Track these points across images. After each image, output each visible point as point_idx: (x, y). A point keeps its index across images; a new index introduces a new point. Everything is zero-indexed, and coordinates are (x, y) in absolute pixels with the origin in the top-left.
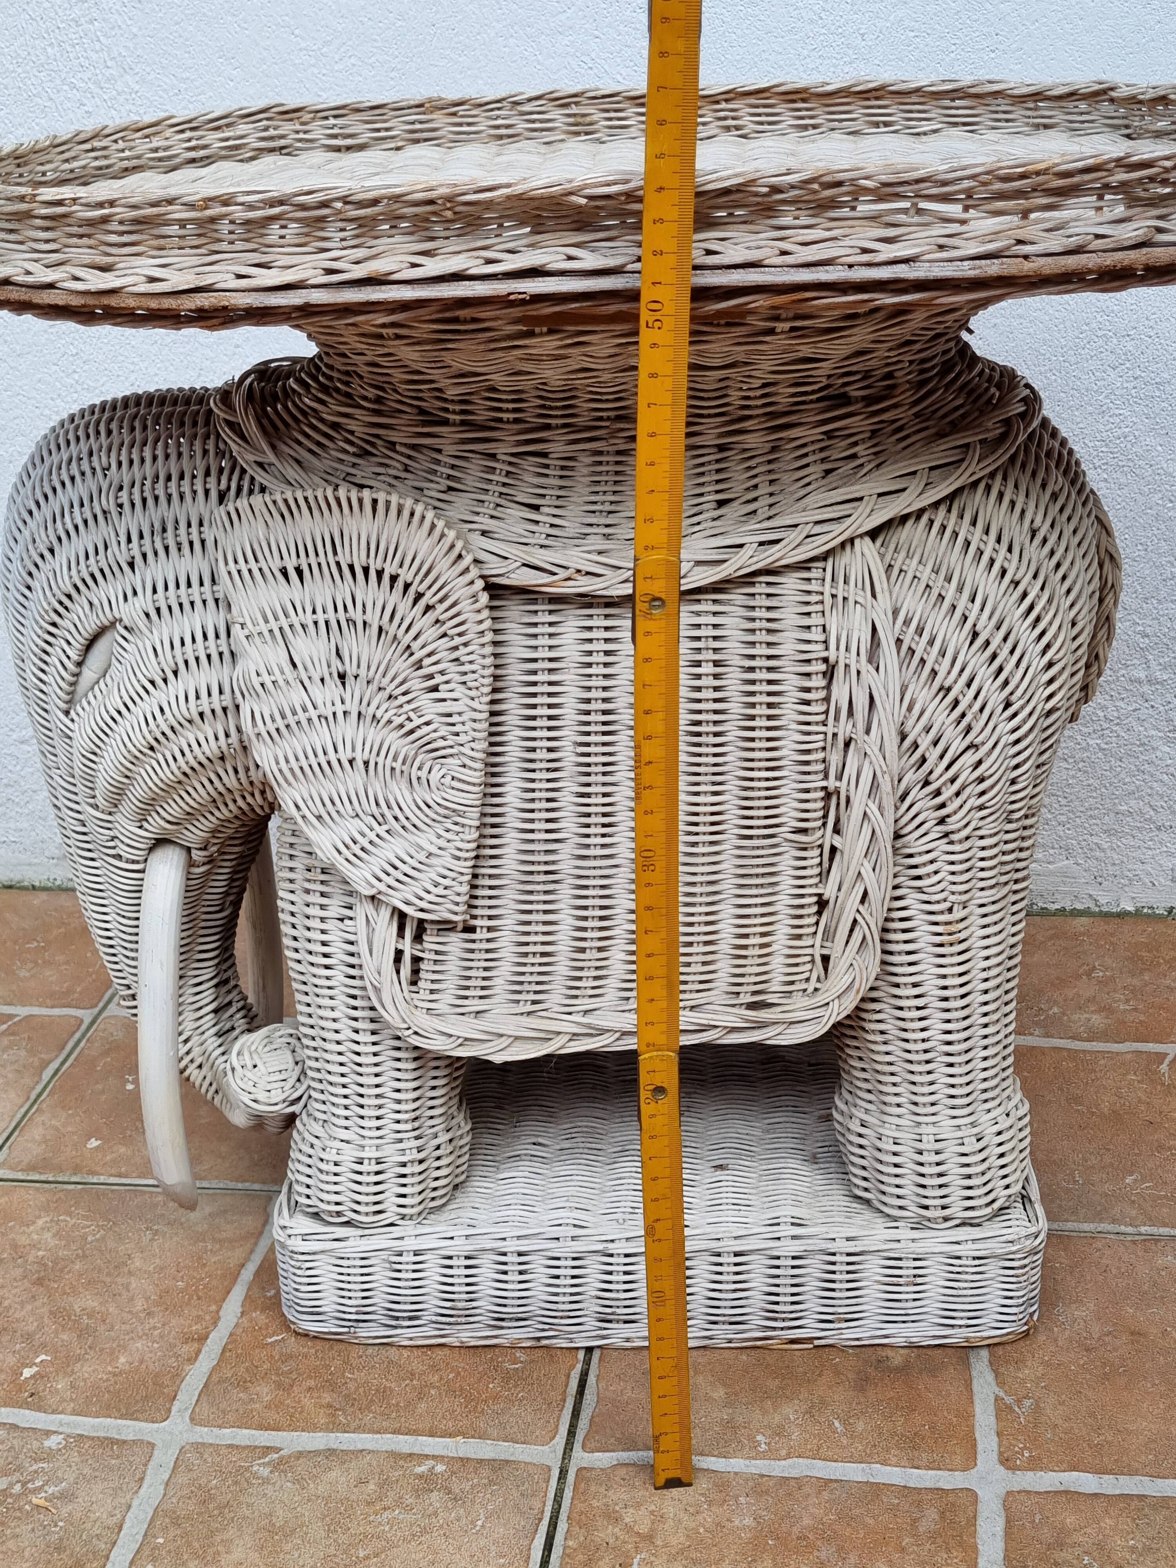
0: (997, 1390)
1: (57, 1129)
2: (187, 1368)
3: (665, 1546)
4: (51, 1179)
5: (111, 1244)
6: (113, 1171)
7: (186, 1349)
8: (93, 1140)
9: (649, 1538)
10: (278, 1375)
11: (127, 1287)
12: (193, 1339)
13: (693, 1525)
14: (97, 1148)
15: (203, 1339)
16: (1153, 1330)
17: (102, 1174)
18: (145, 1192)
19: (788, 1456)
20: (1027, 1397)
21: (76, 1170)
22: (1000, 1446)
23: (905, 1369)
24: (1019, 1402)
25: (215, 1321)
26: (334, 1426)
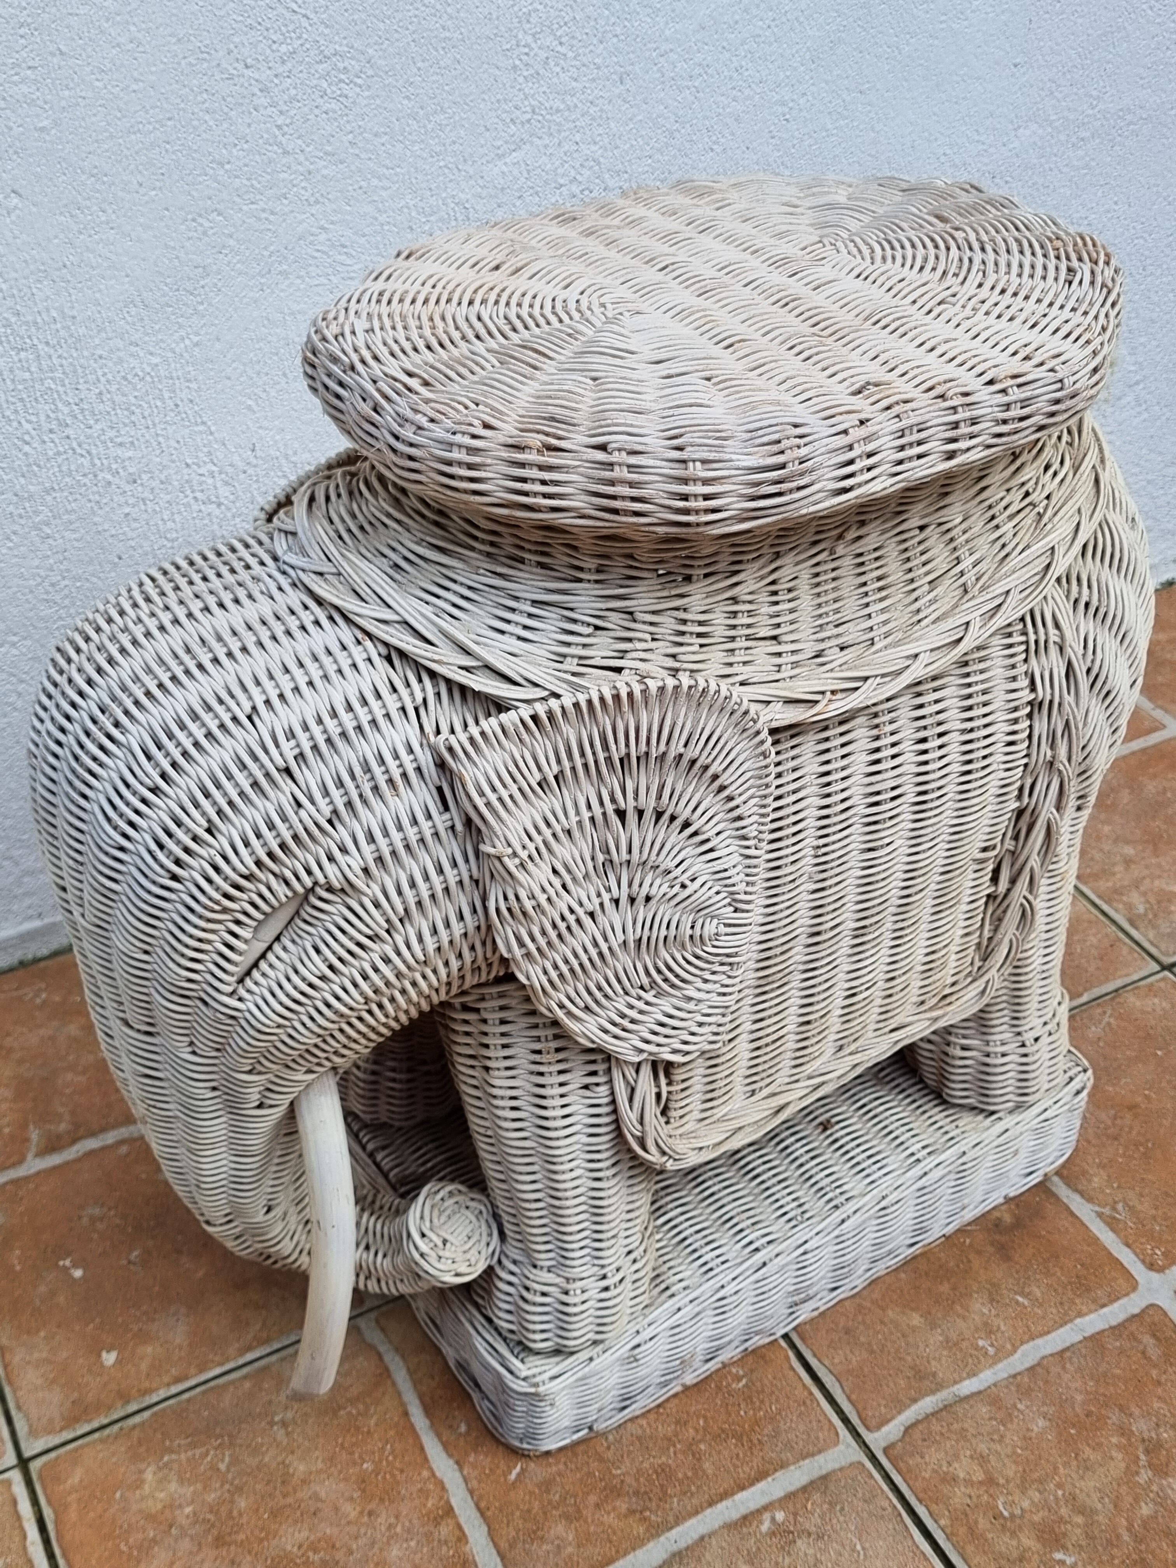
0: (1090, 1206)
1: (47, 1361)
2: (468, 1548)
3: (1007, 1481)
4: (105, 1421)
5: (253, 1461)
6: (166, 1379)
7: (445, 1530)
8: (104, 1354)
9: (990, 1481)
10: (556, 1508)
11: (316, 1497)
12: (442, 1517)
13: (1009, 1450)
14: (119, 1362)
15: (449, 1511)
16: (1139, 1099)
17: (157, 1389)
18: (225, 1386)
19: (1015, 1349)
20: (1115, 1202)
21: (126, 1400)
22: (1136, 1255)
23: (1018, 1224)
24: (1114, 1209)
25: (441, 1486)
26: (656, 1530)
